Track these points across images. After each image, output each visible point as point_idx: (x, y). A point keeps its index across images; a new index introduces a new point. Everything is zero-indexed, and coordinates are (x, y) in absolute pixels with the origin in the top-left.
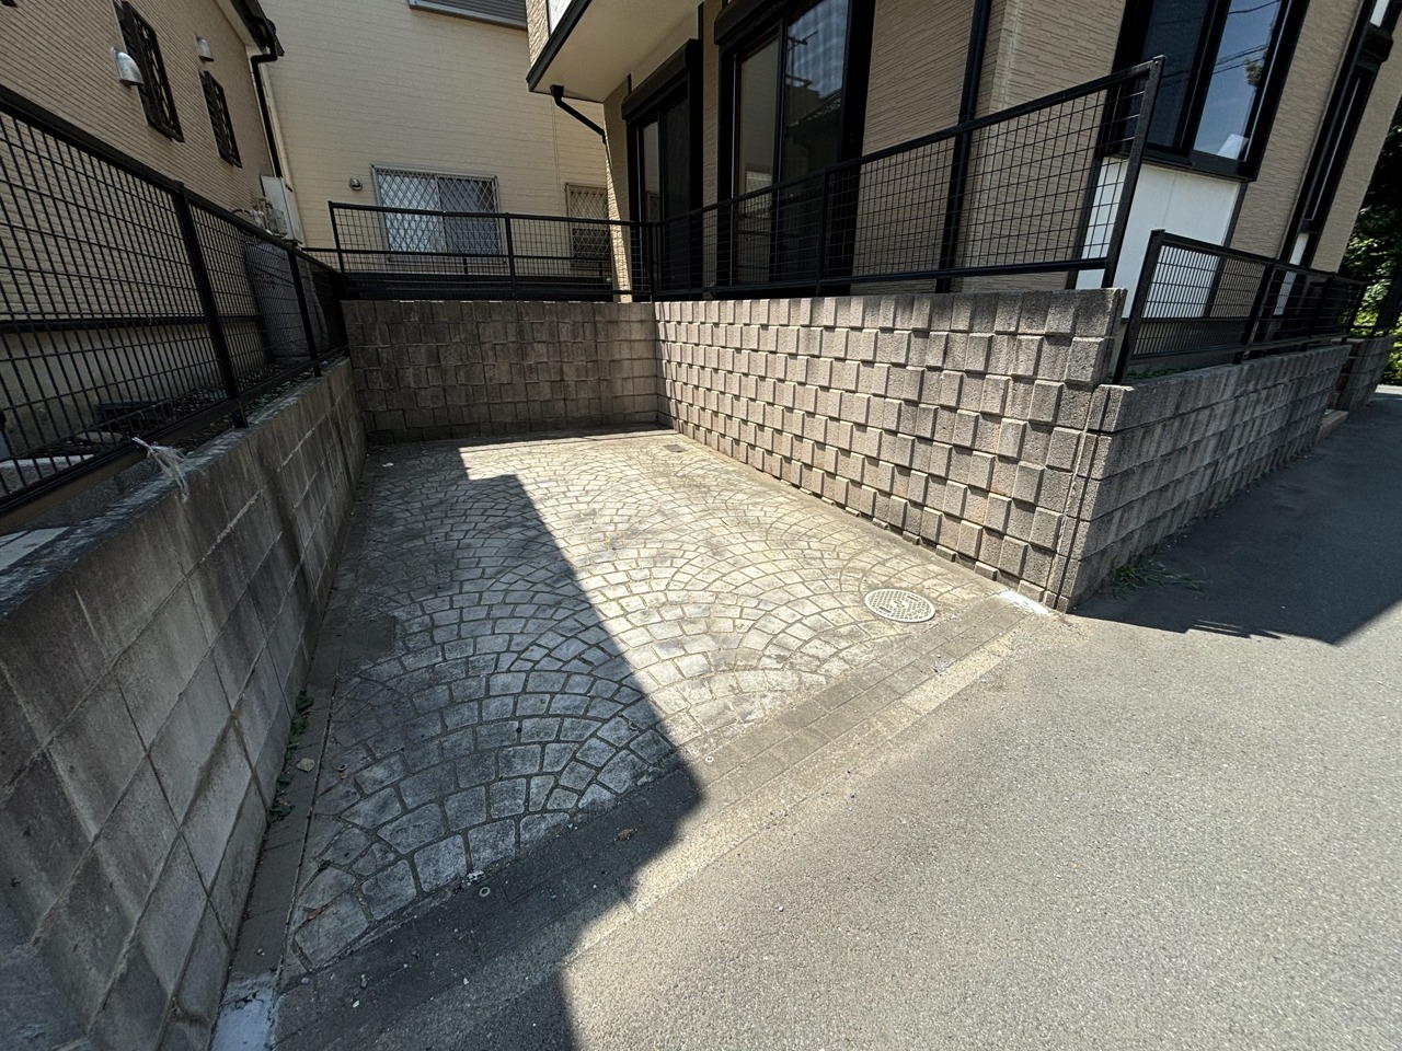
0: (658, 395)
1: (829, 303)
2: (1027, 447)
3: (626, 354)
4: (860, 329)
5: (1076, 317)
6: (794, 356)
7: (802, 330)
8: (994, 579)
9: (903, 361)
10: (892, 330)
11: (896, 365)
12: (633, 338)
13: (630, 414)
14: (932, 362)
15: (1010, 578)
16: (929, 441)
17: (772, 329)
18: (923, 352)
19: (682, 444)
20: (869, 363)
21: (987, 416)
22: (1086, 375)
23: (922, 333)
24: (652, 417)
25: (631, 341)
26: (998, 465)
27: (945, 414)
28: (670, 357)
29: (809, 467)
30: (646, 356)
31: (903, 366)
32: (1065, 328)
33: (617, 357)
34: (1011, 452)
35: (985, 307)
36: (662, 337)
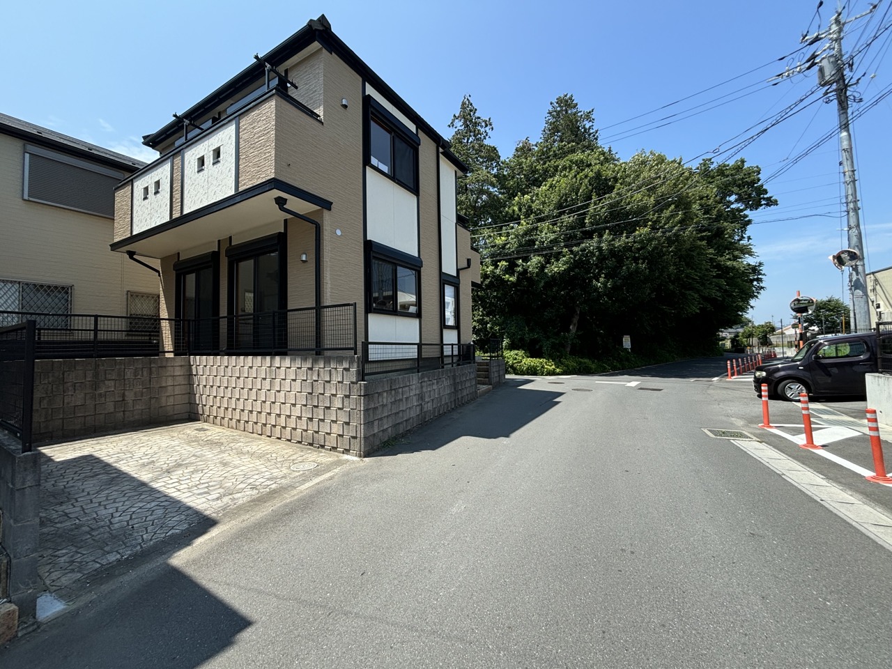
0: (190, 403)
1: (277, 358)
2: (345, 404)
3: (170, 382)
4: (290, 368)
5: (349, 363)
6: (265, 379)
7: (268, 369)
8: (343, 453)
9: (305, 379)
10: (301, 368)
11: (303, 380)
12: (175, 374)
13: (171, 415)
14: (315, 379)
15: (347, 451)
16: (317, 407)
17: (254, 368)
18: (312, 375)
19: (206, 427)
20: (294, 380)
21: (333, 395)
22: (354, 380)
23: (311, 369)
24: (186, 416)
25: (174, 376)
26: (338, 411)
27: (321, 396)
28: (199, 382)
29: (274, 426)
30: (183, 383)
31: (306, 380)
32: (348, 367)
33: (164, 385)
34: (341, 406)
35: (328, 361)
36: (194, 373)
